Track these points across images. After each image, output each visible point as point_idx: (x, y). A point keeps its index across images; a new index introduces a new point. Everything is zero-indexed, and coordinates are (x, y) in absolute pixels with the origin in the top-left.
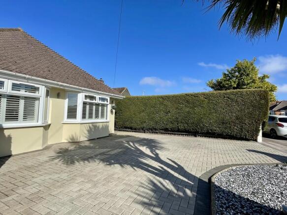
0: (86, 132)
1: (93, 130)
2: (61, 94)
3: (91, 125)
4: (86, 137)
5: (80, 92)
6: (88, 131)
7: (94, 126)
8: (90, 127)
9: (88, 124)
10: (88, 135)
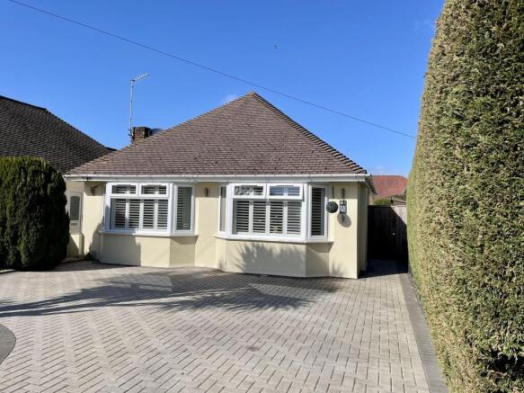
0: (240, 258)
1: (255, 255)
2: (212, 191)
3: (249, 244)
4: (238, 266)
5: (228, 183)
6: (243, 255)
7: (258, 247)
8: (247, 249)
9: (242, 243)
10: (243, 263)
